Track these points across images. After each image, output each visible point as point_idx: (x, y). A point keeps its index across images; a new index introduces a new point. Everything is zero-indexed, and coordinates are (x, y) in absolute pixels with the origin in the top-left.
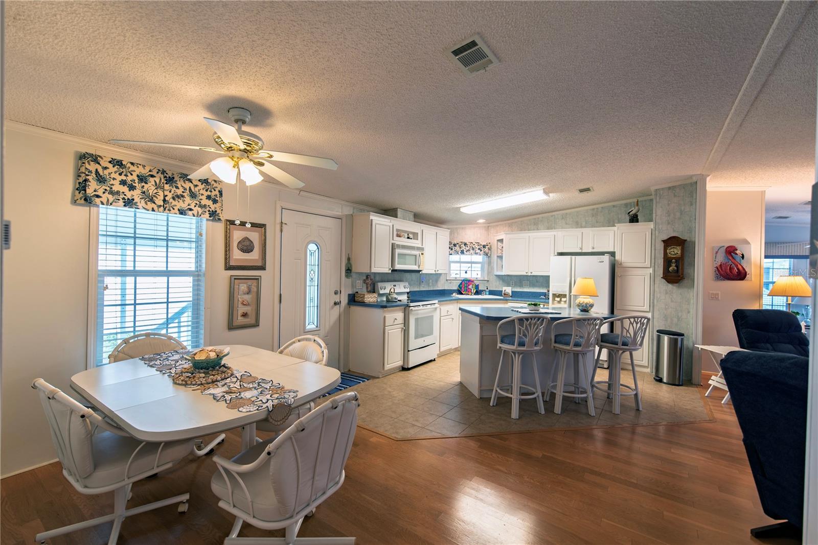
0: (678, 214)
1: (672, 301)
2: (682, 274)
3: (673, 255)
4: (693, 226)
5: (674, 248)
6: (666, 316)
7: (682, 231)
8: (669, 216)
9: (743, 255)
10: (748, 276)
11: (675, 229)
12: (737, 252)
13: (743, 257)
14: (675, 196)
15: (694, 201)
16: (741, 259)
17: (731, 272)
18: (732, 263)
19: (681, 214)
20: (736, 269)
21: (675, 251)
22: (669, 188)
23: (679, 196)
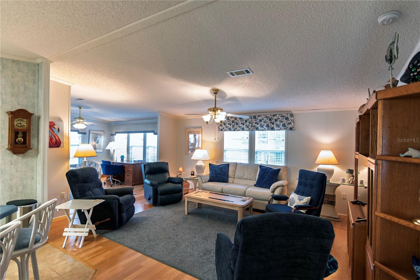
0: (22, 89)
1: (17, 171)
2: (30, 145)
3: (20, 127)
4: (36, 102)
5: (20, 120)
6: (11, 186)
7: (26, 106)
8: (13, 88)
9: (58, 129)
10: (62, 144)
11: (19, 102)
12: (55, 126)
13: (59, 131)
14: (19, 71)
15: (37, 80)
16: (58, 132)
17: (52, 142)
18: (52, 135)
19: (25, 89)
20: (54, 139)
21: (22, 123)
22: (13, 61)
23: (23, 72)
